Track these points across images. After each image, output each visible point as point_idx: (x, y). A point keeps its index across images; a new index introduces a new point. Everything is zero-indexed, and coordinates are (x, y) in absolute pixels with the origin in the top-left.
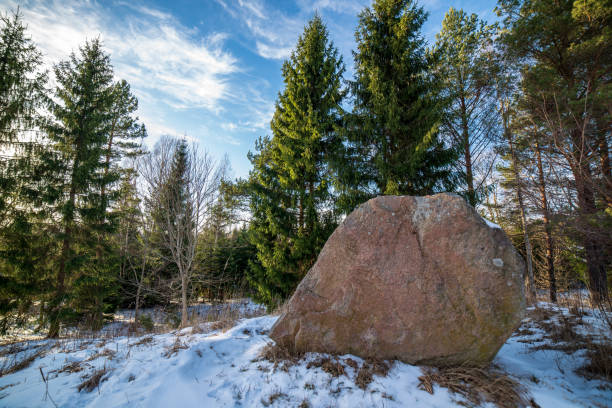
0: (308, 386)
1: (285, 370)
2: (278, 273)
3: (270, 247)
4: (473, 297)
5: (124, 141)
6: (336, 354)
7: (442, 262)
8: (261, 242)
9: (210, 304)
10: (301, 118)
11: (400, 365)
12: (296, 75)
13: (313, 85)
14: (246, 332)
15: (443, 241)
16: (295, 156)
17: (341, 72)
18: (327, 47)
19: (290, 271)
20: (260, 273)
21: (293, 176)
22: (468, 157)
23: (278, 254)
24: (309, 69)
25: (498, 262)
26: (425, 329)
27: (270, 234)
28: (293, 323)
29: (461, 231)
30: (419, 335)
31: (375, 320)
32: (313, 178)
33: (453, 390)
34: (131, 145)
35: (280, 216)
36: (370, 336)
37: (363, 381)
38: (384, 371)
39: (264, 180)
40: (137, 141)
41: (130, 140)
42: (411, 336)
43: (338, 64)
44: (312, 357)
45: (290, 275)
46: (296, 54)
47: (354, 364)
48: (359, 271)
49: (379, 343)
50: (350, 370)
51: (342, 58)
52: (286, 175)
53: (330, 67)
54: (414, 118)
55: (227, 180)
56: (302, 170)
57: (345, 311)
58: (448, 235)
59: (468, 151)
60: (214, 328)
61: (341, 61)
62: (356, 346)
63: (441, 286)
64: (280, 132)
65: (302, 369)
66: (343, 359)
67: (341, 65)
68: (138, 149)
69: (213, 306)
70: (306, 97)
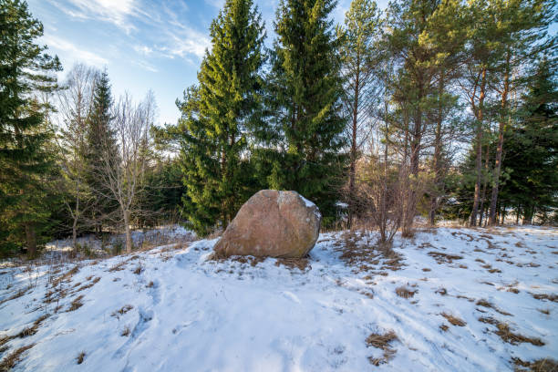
0: (232, 267)
1: (222, 262)
2: (206, 208)
3: (200, 188)
4: (298, 232)
5: (34, 73)
6: (244, 255)
7: (288, 219)
8: (191, 183)
9: (141, 231)
10: (226, 80)
11: (270, 259)
12: (223, 36)
13: (237, 47)
14: (196, 249)
15: (288, 211)
16: (220, 115)
17: (263, 38)
18: (252, 11)
19: (215, 206)
20: (192, 207)
21: (218, 131)
22: (355, 122)
23: (206, 194)
24: (234, 31)
25: (308, 220)
26: (279, 244)
27: (198, 176)
28: (225, 244)
29: (295, 208)
30: (277, 247)
31: (260, 242)
32: (235, 132)
33: (286, 265)
34: (45, 79)
35: (207, 164)
36: (258, 248)
37: (254, 264)
38: (262, 260)
39: (193, 130)
40: (50, 73)
41: (41, 73)
42: (274, 247)
43: (261, 30)
44: (233, 257)
45: (215, 208)
46: (224, 15)
47: (251, 259)
48: (254, 221)
49: (262, 250)
50: (249, 261)
51: (264, 24)
52: (213, 129)
53: (253, 32)
54: (314, 94)
55: (156, 124)
56: (226, 125)
57: (248, 238)
58: (290, 209)
59: (355, 117)
60: (176, 248)
61: (263, 27)
62: (252, 251)
63: (286, 229)
64: (207, 89)
65: (230, 262)
66: (247, 257)
67: (264, 31)
68: (53, 84)
69: (144, 233)
70: (231, 59)
